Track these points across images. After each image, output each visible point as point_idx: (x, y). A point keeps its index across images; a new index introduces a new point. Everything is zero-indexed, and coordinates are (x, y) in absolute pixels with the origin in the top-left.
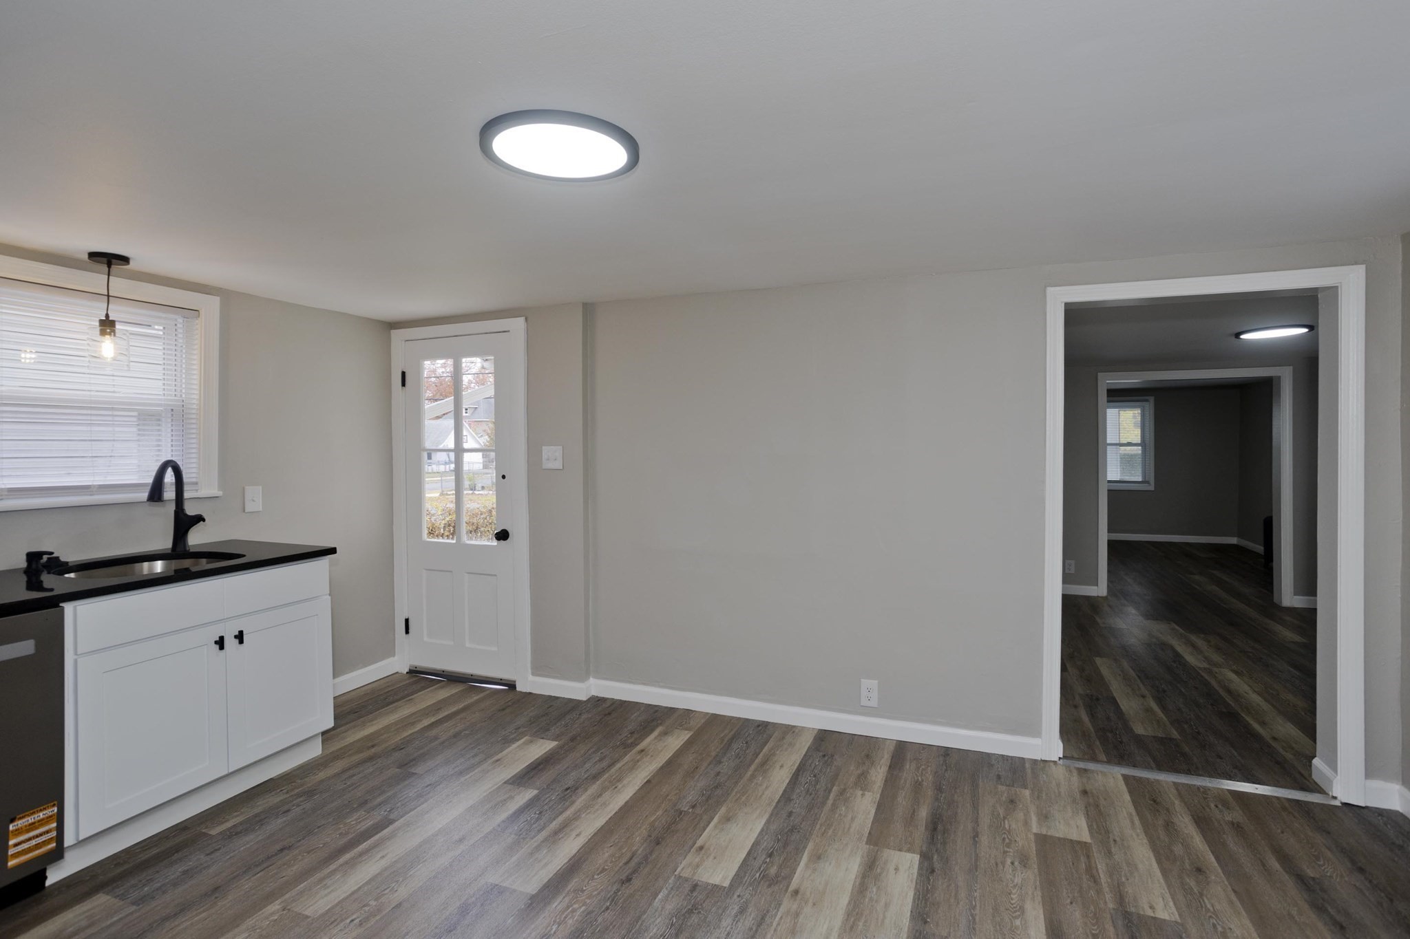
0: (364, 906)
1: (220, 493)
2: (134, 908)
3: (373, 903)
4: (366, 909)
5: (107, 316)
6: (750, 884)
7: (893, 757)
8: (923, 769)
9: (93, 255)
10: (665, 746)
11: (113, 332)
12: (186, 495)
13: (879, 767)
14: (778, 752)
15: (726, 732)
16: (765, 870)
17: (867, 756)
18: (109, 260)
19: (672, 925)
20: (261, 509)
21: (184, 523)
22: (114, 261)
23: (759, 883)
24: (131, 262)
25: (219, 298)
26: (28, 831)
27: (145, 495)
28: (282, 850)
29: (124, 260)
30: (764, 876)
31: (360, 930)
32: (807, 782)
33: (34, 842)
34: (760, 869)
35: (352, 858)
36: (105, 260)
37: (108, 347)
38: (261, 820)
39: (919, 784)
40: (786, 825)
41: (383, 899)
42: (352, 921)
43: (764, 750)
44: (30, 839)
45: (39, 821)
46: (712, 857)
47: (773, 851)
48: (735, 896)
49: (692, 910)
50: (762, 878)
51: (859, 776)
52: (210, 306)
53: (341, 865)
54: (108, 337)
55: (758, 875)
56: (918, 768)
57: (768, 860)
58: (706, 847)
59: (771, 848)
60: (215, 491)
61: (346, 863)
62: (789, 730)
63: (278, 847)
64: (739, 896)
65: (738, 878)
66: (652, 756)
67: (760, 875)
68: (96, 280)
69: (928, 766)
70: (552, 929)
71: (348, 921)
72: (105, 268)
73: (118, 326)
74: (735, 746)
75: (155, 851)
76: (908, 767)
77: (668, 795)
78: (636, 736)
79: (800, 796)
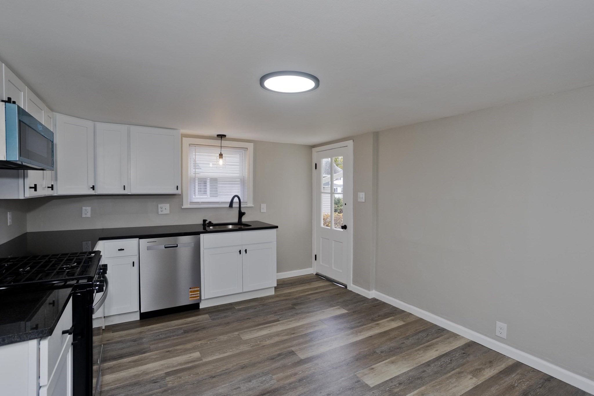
0: (256, 342)
1: (253, 206)
2: (211, 320)
3: (258, 342)
4: (256, 343)
5: (221, 152)
6: (382, 391)
7: (507, 368)
8: (523, 381)
9: (218, 135)
10: (389, 325)
11: (222, 158)
12: (242, 206)
13: (493, 370)
14: (440, 344)
15: (421, 327)
16: (393, 388)
17: (491, 362)
18: (221, 136)
19: (339, 390)
20: (265, 212)
21: (241, 214)
22: (222, 137)
23: (386, 392)
24: (226, 136)
25: (253, 144)
26: (194, 292)
27: (228, 205)
28: (248, 319)
29: (225, 136)
30: (390, 390)
31: (251, 348)
32: (445, 361)
33: (195, 296)
34: (391, 387)
35: (262, 328)
36: (220, 136)
37: (221, 162)
38: (248, 309)
39: (513, 387)
40: (418, 375)
41: (261, 342)
42: (251, 345)
43: (433, 341)
44: (194, 294)
45: (196, 290)
46: (374, 374)
47: (403, 383)
48: (372, 392)
49: (351, 389)
50: (389, 391)
51: (477, 370)
52: (251, 146)
53: (258, 328)
54: (221, 159)
55: (388, 389)
56: (520, 379)
57: (397, 385)
58: (374, 369)
59: (403, 381)
60: (252, 205)
61: (260, 328)
62: (455, 336)
63: (247, 317)
64: (373, 393)
65: (378, 386)
66: (380, 327)
67: (389, 389)
68: (218, 142)
69: (528, 381)
70: (299, 372)
71: (250, 344)
72: (220, 138)
73: (223, 155)
74: (420, 334)
75: (223, 308)
76: (513, 376)
77: (375, 344)
78: (379, 317)
79: (435, 366)
